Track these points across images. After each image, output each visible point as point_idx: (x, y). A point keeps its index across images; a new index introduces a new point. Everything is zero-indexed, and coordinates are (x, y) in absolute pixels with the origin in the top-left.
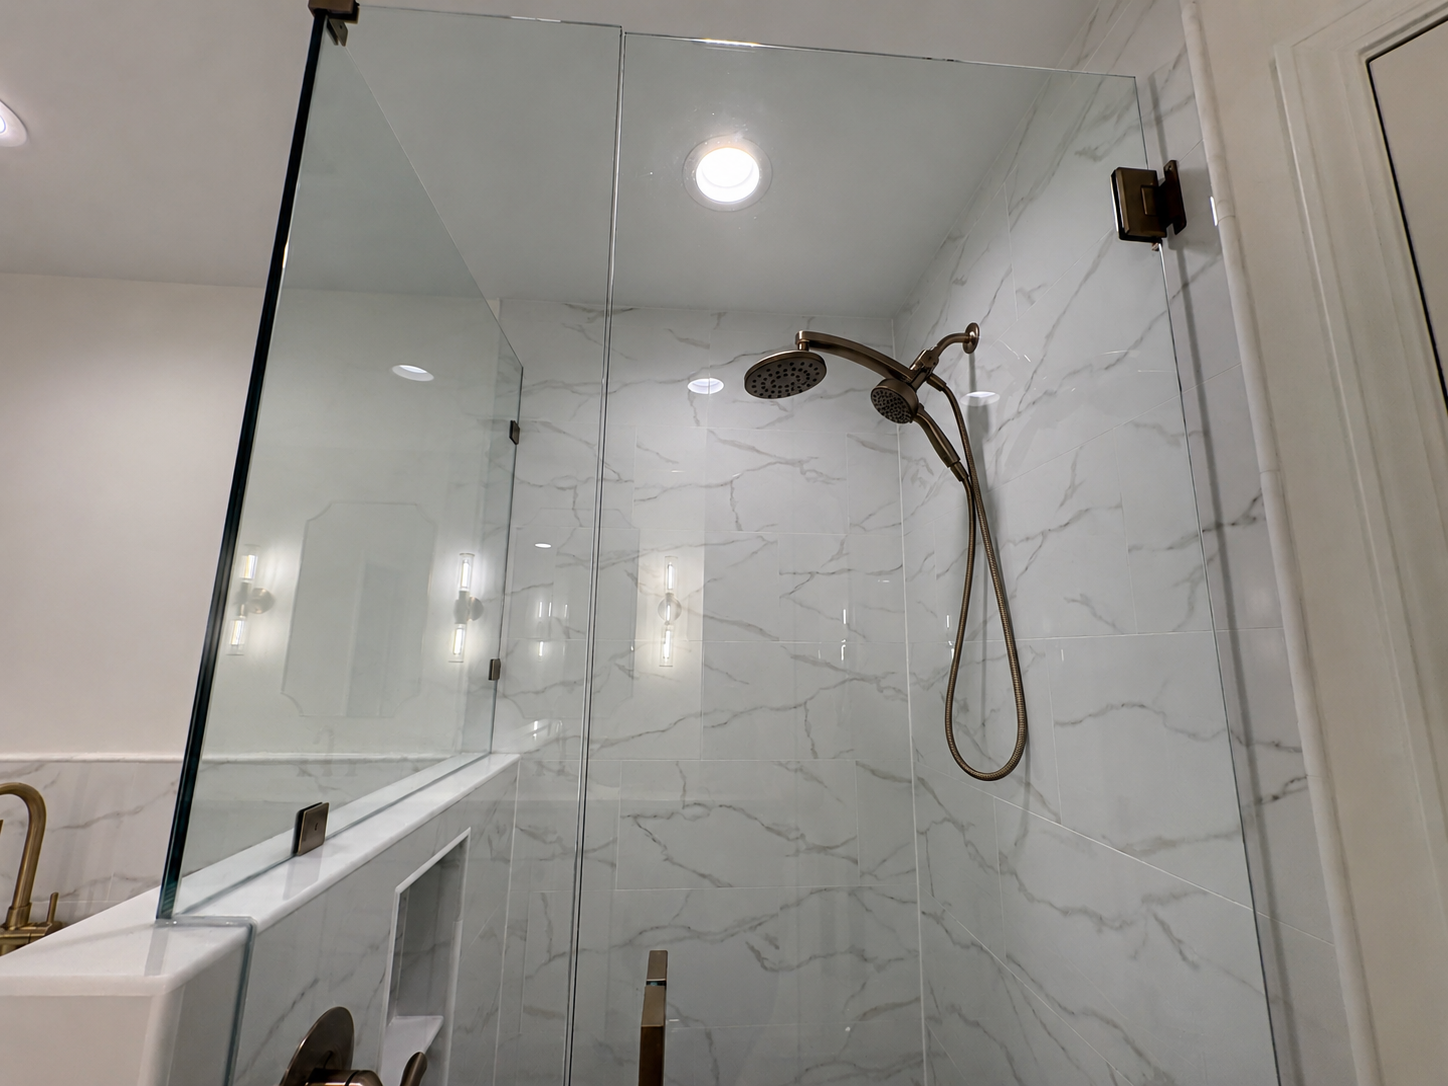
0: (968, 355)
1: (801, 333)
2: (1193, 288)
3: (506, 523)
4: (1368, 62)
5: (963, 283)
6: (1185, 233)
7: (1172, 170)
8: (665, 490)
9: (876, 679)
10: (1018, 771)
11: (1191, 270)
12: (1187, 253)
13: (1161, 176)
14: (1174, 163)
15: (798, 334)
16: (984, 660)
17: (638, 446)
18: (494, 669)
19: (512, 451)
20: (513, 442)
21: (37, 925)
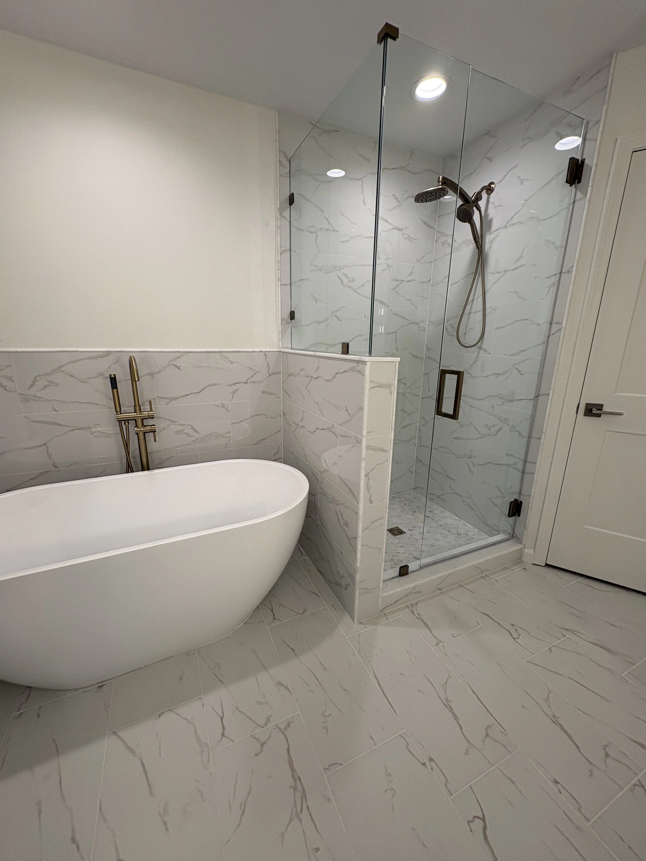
0: (487, 195)
1: (441, 177)
2: (576, 203)
3: (289, 248)
4: (633, 152)
5: (491, 160)
6: (580, 184)
7: (583, 161)
8: (352, 238)
9: (417, 324)
10: (479, 344)
11: (577, 198)
12: (578, 191)
13: (580, 161)
14: (585, 159)
15: (439, 178)
16: (470, 313)
17: (341, 213)
18: (292, 315)
19: (289, 209)
20: (290, 204)
21: (148, 412)
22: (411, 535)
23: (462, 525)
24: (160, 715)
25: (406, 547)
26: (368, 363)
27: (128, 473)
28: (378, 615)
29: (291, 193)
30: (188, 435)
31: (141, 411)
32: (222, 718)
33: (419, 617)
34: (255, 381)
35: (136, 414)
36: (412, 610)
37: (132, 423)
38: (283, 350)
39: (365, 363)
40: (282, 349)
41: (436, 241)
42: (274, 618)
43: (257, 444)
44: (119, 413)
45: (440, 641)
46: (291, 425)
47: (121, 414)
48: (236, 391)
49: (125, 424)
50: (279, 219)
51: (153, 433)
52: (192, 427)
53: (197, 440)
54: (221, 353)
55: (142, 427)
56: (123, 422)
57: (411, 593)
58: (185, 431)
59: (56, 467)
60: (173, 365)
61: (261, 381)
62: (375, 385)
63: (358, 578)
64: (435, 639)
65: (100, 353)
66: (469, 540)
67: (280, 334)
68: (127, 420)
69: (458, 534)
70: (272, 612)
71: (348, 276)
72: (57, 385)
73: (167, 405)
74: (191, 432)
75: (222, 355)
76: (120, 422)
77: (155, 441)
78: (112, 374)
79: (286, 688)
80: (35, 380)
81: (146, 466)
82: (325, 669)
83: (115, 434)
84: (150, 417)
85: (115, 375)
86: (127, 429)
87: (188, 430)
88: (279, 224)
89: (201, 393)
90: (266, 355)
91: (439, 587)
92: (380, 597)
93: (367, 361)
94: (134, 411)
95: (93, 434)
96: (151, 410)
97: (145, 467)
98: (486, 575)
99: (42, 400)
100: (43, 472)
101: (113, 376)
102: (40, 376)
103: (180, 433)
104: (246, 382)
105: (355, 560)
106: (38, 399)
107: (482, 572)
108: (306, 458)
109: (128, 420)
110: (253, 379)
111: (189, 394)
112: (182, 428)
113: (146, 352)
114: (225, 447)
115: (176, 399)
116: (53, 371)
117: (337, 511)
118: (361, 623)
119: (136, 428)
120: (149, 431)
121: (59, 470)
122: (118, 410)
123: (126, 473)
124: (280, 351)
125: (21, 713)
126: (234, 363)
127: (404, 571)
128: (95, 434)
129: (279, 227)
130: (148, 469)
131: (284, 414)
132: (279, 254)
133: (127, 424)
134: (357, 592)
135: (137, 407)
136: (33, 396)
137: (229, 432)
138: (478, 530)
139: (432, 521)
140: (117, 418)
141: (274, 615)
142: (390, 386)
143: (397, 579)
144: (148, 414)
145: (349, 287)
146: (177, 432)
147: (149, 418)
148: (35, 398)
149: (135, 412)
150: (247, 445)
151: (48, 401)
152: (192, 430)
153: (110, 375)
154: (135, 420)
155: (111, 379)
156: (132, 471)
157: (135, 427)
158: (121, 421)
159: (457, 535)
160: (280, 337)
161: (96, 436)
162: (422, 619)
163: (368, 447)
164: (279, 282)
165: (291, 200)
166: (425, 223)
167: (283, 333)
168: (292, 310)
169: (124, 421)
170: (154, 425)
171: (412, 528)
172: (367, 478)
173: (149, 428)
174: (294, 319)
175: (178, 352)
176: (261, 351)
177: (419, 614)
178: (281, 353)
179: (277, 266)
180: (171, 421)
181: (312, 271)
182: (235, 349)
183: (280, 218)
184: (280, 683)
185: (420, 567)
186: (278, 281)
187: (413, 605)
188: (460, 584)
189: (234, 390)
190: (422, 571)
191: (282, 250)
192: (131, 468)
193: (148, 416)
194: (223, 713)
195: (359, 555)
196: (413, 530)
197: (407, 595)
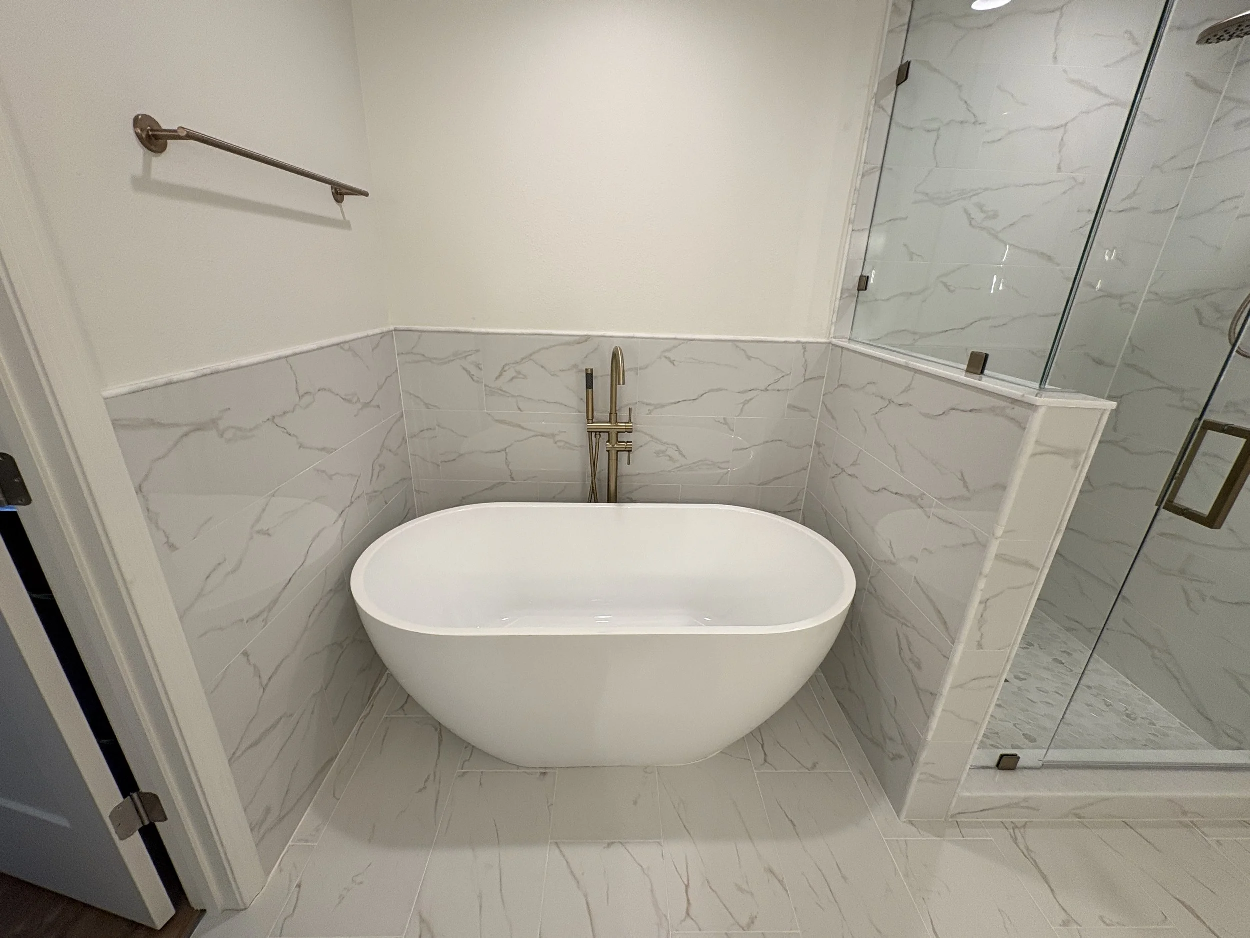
3: (881, 164)
9: (1120, 297)
17: (998, 86)
18: (863, 283)
19: (894, 92)
20: (897, 83)
21: (626, 423)
22: (1019, 688)
23: (1140, 700)
24: (610, 845)
25: (1007, 710)
26: (1042, 411)
27: (591, 502)
28: (945, 820)
29: (904, 62)
30: (671, 458)
31: (617, 422)
32: (687, 887)
33: (1028, 854)
34: (780, 388)
35: (610, 424)
36: (1013, 835)
37: (605, 436)
38: (835, 341)
39: (1033, 407)
40: (834, 339)
41: (1218, 120)
42: (766, 761)
43: (766, 484)
44: (591, 421)
45: (1071, 919)
46: (829, 466)
47: (593, 423)
48: (749, 401)
49: (595, 437)
50: (872, 113)
51: (627, 452)
52: (678, 448)
53: (681, 466)
54: (736, 343)
55: (616, 443)
56: (594, 434)
57: (1017, 805)
58: (668, 453)
59: (513, 479)
60: (666, 357)
61: (789, 388)
62: (1043, 449)
63: (924, 757)
64: (1063, 912)
65: (576, 338)
66: (1154, 735)
67: (836, 315)
68: (598, 432)
69: (1128, 716)
70: (763, 748)
71: (985, 208)
72: (525, 377)
73: (650, 413)
74: (676, 455)
75: (737, 346)
76: (590, 433)
77: (629, 463)
78: (589, 367)
79: (781, 882)
80: (503, 370)
81: (613, 495)
82: (844, 878)
83: (581, 446)
84: (628, 430)
85: (592, 370)
86: (598, 443)
87: (672, 452)
88: (870, 122)
89: (697, 401)
90: (805, 348)
91: (1078, 812)
92: (957, 795)
93: (1039, 406)
94: (609, 420)
95: (556, 443)
96: (630, 421)
97: (612, 498)
98: (1192, 822)
99: (508, 395)
100: (500, 483)
101: (590, 372)
102: (507, 364)
103: (661, 455)
104: (767, 390)
105: (926, 727)
106: (503, 393)
107: (1185, 813)
108: (850, 527)
109: (600, 432)
110: (777, 386)
111: (681, 400)
112: (663, 448)
113: (633, 337)
114: (719, 483)
115: (663, 406)
116: (523, 359)
117: (901, 636)
118: (912, 823)
119: (608, 444)
120: (624, 449)
121: (515, 484)
122: (591, 418)
123: (588, 502)
124: (830, 343)
125: (464, 773)
126: (752, 359)
127: (1008, 763)
128: (559, 444)
129: (869, 128)
130: (616, 502)
131: (818, 444)
132: (860, 177)
133: (598, 437)
134: (917, 777)
135: (614, 415)
136: (498, 389)
137: (728, 462)
138: (1178, 721)
139: (1068, 673)
140: (588, 428)
141: (765, 754)
142: (1077, 452)
143: (992, 772)
144: (626, 426)
145: (983, 228)
146: (658, 453)
147: (626, 431)
148: (500, 392)
149: (610, 422)
150: (751, 483)
151: (513, 396)
152: (677, 453)
153: (586, 369)
154: (608, 432)
155: (587, 374)
156: (596, 501)
157: (607, 442)
158: (592, 432)
159: (1125, 718)
160: (834, 320)
161: (559, 447)
162: (1035, 862)
163: (998, 557)
164: (851, 225)
165: (903, 73)
166: (1196, 81)
167: (840, 312)
168: (864, 274)
169: (596, 432)
170: (631, 442)
171: (1022, 676)
172: (983, 606)
173: (624, 445)
174: (866, 289)
175: (676, 339)
176: (798, 342)
177: (1028, 849)
178: (831, 345)
179: (852, 198)
180: (652, 437)
181: (916, 202)
182: (758, 337)
183: (874, 110)
184: (771, 871)
185: (1043, 765)
186: (849, 223)
187: (1017, 827)
188: (1126, 820)
189: (746, 400)
190: (1046, 772)
191: (866, 169)
192: (596, 495)
193: (626, 428)
194: (688, 880)
195: (934, 723)
196: (1025, 679)
197: (1009, 806)
